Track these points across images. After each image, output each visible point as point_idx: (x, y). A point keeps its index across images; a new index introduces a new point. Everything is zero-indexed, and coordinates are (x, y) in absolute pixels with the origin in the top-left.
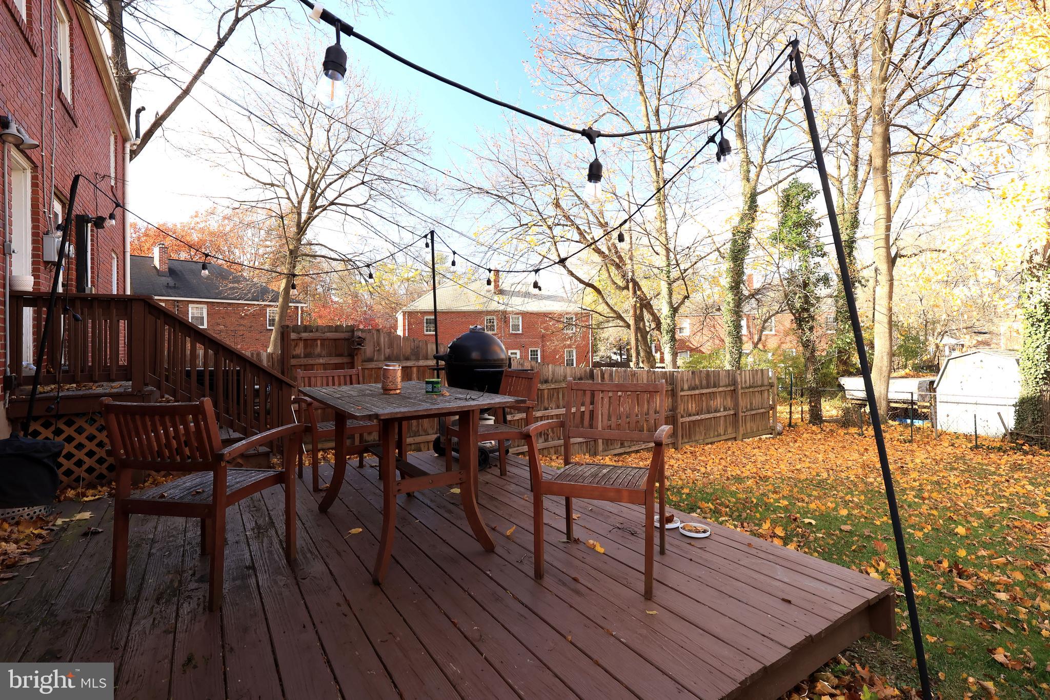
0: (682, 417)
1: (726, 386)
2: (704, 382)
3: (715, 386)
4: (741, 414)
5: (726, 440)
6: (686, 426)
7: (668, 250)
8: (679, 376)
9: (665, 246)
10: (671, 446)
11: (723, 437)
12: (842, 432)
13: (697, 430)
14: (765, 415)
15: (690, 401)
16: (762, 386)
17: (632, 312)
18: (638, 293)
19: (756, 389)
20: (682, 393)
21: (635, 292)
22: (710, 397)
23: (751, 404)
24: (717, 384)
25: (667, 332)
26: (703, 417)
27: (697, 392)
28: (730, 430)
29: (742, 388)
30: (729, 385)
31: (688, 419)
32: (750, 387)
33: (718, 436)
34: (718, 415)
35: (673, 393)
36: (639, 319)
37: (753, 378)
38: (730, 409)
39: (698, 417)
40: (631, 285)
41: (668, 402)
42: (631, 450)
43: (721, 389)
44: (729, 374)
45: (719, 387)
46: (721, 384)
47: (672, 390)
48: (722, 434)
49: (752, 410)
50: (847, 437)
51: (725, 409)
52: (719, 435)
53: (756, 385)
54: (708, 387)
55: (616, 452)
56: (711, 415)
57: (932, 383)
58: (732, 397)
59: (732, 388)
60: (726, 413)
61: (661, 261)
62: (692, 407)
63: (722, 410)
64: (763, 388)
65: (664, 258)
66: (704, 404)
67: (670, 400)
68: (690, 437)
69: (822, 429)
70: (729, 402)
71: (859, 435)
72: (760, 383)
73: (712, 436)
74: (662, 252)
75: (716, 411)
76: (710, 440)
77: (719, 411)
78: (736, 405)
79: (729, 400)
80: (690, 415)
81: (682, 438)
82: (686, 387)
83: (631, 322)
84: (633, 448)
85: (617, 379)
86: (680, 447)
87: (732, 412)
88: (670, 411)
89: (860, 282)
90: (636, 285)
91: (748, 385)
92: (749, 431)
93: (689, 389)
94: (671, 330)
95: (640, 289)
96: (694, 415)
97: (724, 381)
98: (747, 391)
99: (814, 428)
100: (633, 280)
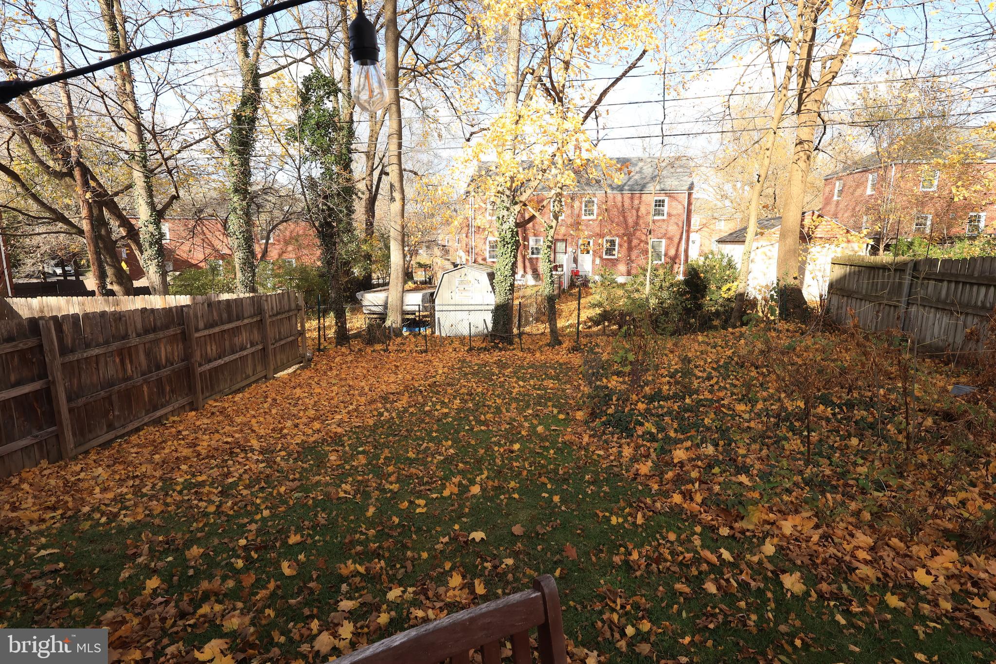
0: (200, 365)
1: (251, 317)
2: (225, 316)
3: (238, 319)
4: (271, 347)
5: (256, 381)
6: (205, 376)
7: (139, 125)
8: (191, 312)
9: (135, 118)
10: (187, 408)
11: (253, 379)
12: (369, 350)
13: (221, 377)
14: (294, 343)
15: (209, 343)
16: (290, 310)
17: (84, 213)
18: (92, 184)
19: (284, 316)
20: (197, 335)
21: (86, 184)
22: (234, 333)
23: (280, 333)
24: (241, 315)
25: (151, 245)
26: (227, 359)
27: (217, 330)
28: (259, 368)
29: (270, 316)
30: (255, 315)
31: (207, 367)
32: (278, 314)
33: (246, 379)
34: (245, 353)
35: (184, 337)
36: (98, 223)
37: (280, 302)
38: (257, 344)
39: (221, 362)
40: (77, 173)
41: (177, 350)
42: (126, 430)
43: (246, 321)
44: (253, 301)
45: (244, 319)
46: (246, 315)
47: (183, 333)
48: (251, 374)
49: (281, 339)
50: (375, 354)
51: (252, 345)
52: (248, 377)
53: (283, 310)
54: (230, 321)
55: (101, 440)
56: (237, 356)
57: (432, 294)
58: (259, 329)
59: (259, 319)
60: (253, 349)
61: (129, 141)
62: (212, 349)
63: (249, 346)
64: (291, 314)
65: (135, 138)
66: (227, 343)
67: (181, 346)
68: (212, 388)
69: (351, 350)
70: (256, 336)
71: (385, 351)
72: (287, 308)
73: (239, 380)
74: (130, 127)
75: (243, 348)
76: (237, 386)
77: (246, 348)
78: (264, 339)
79: (256, 332)
80: (210, 361)
81: (203, 393)
82: (201, 325)
83: (85, 225)
84: (130, 427)
85: (88, 330)
86: (201, 406)
87: (260, 347)
88: (183, 361)
89: (356, 194)
90: (86, 172)
91: (275, 312)
92: (279, 364)
93: (206, 328)
94: (156, 242)
95: (94, 179)
96: (215, 360)
97: (248, 310)
98: (274, 319)
99: (343, 349)
100: (79, 164)
